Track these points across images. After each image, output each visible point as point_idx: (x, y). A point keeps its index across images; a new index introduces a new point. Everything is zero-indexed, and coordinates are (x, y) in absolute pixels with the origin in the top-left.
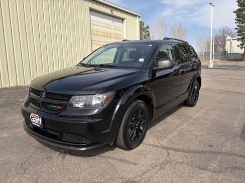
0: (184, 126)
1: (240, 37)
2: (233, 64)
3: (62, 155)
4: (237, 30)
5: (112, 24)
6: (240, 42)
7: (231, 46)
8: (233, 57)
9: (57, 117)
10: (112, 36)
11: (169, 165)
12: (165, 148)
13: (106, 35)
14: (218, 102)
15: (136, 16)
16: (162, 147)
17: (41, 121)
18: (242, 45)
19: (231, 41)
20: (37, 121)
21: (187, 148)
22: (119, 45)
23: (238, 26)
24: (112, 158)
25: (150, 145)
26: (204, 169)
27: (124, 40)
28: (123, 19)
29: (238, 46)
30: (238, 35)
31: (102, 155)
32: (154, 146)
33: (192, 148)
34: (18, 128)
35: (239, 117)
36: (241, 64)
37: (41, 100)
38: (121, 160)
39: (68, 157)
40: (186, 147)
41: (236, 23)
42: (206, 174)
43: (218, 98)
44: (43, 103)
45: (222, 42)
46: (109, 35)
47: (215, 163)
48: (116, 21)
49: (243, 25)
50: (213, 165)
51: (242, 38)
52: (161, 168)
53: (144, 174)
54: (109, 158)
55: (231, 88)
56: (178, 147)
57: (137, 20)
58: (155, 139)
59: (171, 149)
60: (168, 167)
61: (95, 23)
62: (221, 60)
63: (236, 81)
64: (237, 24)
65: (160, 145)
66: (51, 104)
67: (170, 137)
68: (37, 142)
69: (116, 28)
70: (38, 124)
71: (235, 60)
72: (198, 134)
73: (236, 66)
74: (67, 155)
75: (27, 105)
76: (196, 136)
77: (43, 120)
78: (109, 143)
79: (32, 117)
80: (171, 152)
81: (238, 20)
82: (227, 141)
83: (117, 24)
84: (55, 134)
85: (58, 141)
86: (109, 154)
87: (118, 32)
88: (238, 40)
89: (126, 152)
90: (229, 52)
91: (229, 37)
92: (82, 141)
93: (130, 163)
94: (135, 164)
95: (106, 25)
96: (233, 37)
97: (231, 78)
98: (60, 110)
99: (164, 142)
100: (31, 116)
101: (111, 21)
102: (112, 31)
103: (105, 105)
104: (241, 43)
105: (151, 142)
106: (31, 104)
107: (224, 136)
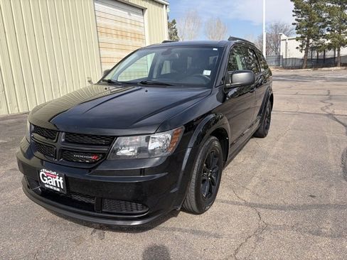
0: (263, 169)
1: (299, 36)
2: (292, 73)
3: (98, 231)
4: (295, 26)
5: (128, 17)
6: (299, 43)
7: (286, 48)
8: (290, 64)
9: (92, 174)
10: (129, 35)
11: (266, 232)
12: (251, 205)
13: (119, 33)
14: (295, 129)
15: (163, 4)
16: (246, 204)
17: (62, 182)
18: (301, 46)
19: (287, 41)
20: (53, 181)
21: (282, 202)
22: (166, 50)
23: (296, 20)
24: (180, 230)
25: (227, 202)
26: (318, 233)
27: (165, 42)
28: (143, 10)
29: (297, 48)
30: (298, 33)
31: (162, 225)
32: (233, 203)
33: (289, 202)
34: (9, 191)
35: (330, 150)
36: (301, 73)
37: (58, 146)
38: (194, 232)
39: (108, 234)
40: (279, 201)
41: (294, 16)
42: (324, 242)
43: (292, 123)
44: (62, 151)
45: (274, 43)
46: (124, 34)
47: (329, 223)
48: (133, 12)
49: (304, 18)
50: (328, 227)
51: (302, 37)
52: (258, 240)
53: (236, 251)
54: (174, 229)
55: (302, 108)
56: (268, 202)
57: (164, 11)
58: (231, 192)
59: (260, 206)
60: (267, 236)
61: (103, 15)
62: (276, 68)
63: (303, 97)
64: (296, 17)
65: (242, 202)
66: (78, 152)
67: (250, 186)
68: (48, 213)
69: (133, 23)
70: (57, 187)
71: (292, 68)
72: (288, 179)
73: (296, 75)
74: (106, 232)
75: (29, 154)
76: (286, 182)
77: (66, 180)
78: (175, 207)
79: (43, 175)
80: (262, 211)
81: (297, 12)
82: (331, 186)
83: (135, 17)
84: (87, 200)
85: (96, 214)
86: (171, 222)
87: (137, 29)
88: (297, 40)
89: (197, 217)
90: (284, 57)
91: (284, 37)
92: (137, 209)
93: (209, 235)
94: (217, 236)
95: (119, 19)
96: (288, 36)
97: (297, 94)
98: (96, 162)
99: (246, 196)
100: (41, 173)
101: (127, 13)
102: (129, 27)
103: (170, 150)
104: (301, 44)
105: (226, 198)
106: (38, 154)
107: (323, 179)
